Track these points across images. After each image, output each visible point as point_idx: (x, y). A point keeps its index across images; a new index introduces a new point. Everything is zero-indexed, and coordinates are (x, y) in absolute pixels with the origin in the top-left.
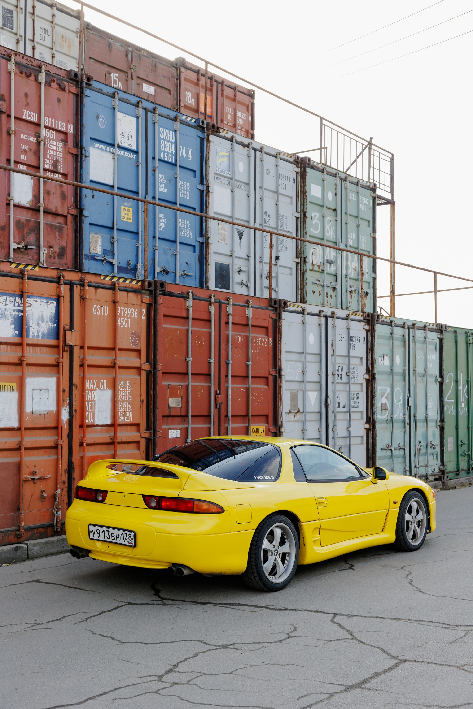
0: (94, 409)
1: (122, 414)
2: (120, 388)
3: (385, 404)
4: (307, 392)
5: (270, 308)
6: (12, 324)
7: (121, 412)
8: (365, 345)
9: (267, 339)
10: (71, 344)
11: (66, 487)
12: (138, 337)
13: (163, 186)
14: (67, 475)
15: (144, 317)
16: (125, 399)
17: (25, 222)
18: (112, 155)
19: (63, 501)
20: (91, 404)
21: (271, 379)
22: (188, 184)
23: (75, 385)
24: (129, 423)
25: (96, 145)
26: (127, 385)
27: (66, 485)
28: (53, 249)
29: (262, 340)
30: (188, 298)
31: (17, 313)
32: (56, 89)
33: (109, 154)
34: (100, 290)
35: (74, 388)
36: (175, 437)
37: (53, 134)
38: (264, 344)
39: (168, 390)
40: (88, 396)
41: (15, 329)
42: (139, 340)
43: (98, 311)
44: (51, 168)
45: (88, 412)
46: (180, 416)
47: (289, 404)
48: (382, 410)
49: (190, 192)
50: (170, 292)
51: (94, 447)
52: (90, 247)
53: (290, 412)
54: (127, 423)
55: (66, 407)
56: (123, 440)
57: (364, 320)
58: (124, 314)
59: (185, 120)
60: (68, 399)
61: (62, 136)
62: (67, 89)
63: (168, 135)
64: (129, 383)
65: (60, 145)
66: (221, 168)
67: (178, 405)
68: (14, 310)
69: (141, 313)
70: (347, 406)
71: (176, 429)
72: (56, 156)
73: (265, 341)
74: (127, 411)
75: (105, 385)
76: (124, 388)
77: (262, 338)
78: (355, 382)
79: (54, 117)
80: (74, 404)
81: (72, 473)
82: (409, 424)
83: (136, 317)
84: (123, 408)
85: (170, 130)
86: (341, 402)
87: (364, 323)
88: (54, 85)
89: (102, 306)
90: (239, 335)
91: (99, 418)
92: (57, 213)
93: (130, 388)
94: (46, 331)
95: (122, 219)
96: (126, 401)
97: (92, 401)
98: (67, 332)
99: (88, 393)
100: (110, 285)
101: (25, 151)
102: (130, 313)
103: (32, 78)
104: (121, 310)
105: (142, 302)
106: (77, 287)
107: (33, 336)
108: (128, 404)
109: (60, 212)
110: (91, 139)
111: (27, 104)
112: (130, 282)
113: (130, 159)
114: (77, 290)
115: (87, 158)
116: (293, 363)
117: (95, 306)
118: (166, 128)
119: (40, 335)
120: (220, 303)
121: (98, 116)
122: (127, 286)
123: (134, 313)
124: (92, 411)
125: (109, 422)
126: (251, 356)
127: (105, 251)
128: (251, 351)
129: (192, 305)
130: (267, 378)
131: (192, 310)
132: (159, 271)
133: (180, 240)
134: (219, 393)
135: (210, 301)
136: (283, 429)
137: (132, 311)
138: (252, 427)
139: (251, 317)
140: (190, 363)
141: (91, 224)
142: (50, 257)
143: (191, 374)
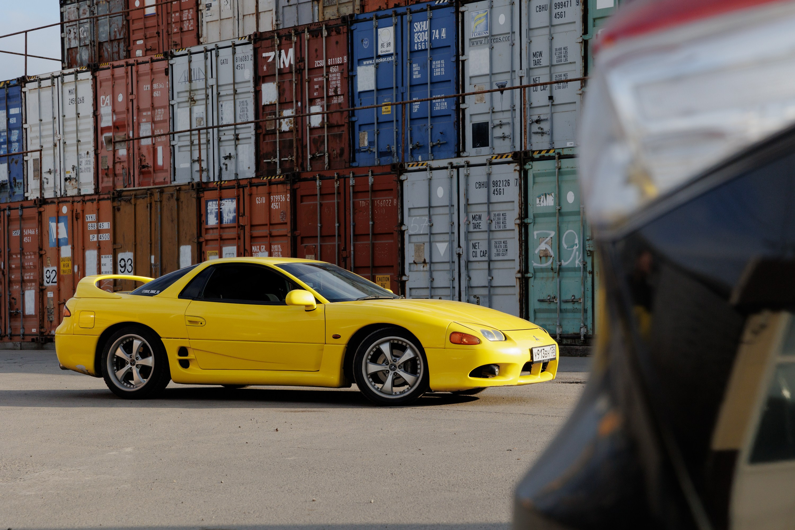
2: (274, 250)
3: (546, 250)
4: (433, 244)
5: (393, 172)
6: (215, 217)
8: (518, 188)
9: (391, 199)
10: (242, 225)
12: (285, 214)
13: (417, 73)
15: (289, 199)
17: (316, 138)
18: (373, 65)
21: (396, 234)
22: (443, 62)
23: (246, 250)
25: (365, 63)
26: (278, 248)
28: (335, 152)
29: (386, 202)
30: (317, 179)
31: (217, 210)
32: (335, 35)
33: (371, 66)
34: (260, 188)
35: (246, 252)
37: (337, 68)
38: (388, 204)
39: (305, 250)
41: (217, 219)
42: (285, 216)
43: (259, 201)
44: (333, 94)
47: (414, 255)
48: (540, 257)
49: (445, 68)
50: (304, 178)
52: (360, 142)
53: (415, 263)
57: (516, 161)
58: (276, 200)
59: (438, 4)
61: (342, 67)
62: (342, 32)
63: (422, 26)
64: (279, 246)
65: (339, 75)
66: (478, 31)
68: (216, 209)
69: (286, 198)
70: (487, 255)
72: (336, 84)
73: (389, 202)
75: (264, 248)
76: (277, 250)
77: (386, 200)
78: (501, 229)
79: (334, 57)
82: (592, 273)
83: (284, 201)
85: (423, 21)
86: (478, 251)
87: (516, 164)
88: (334, 33)
89: (261, 198)
90: (364, 201)
92: (338, 125)
93: (280, 250)
94: (231, 218)
95: (383, 114)
98: (240, 217)
99: (254, 254)
100: (266, 182)
101: (317, 89)
102: (279, 198)
103: (320, 36)
104: (274, 197)
105: (287, 189)
106: (246, 188)
107: (225, 222)
109: (340, 123)
110: (359, 60)
111: (317, 56)
112: (279, 178)
113: (389, 62)
114: (246, 190)
115: (356, 76)
116: (418, 218)
117: (257, 198)
118: (419, 22)
119: (229, 221)
120: (345, 178)
121: (362, 41)
122: (277, 180)
126: (370, 217)
127: (371, 143)
128: (370, 213)
129: (321, 185)
130: (392, 233)
131: (320, 189)
132: (411, 148)
133: (433, 115)
134: (345, 249)
135: (334, 178)
136: (404, 278)
137: (281, 197)
138: (377, 276)
139: (370, 184)
140: (319, 228)
141: (360, 126)
142: (334, 158)
143: (321, 236)
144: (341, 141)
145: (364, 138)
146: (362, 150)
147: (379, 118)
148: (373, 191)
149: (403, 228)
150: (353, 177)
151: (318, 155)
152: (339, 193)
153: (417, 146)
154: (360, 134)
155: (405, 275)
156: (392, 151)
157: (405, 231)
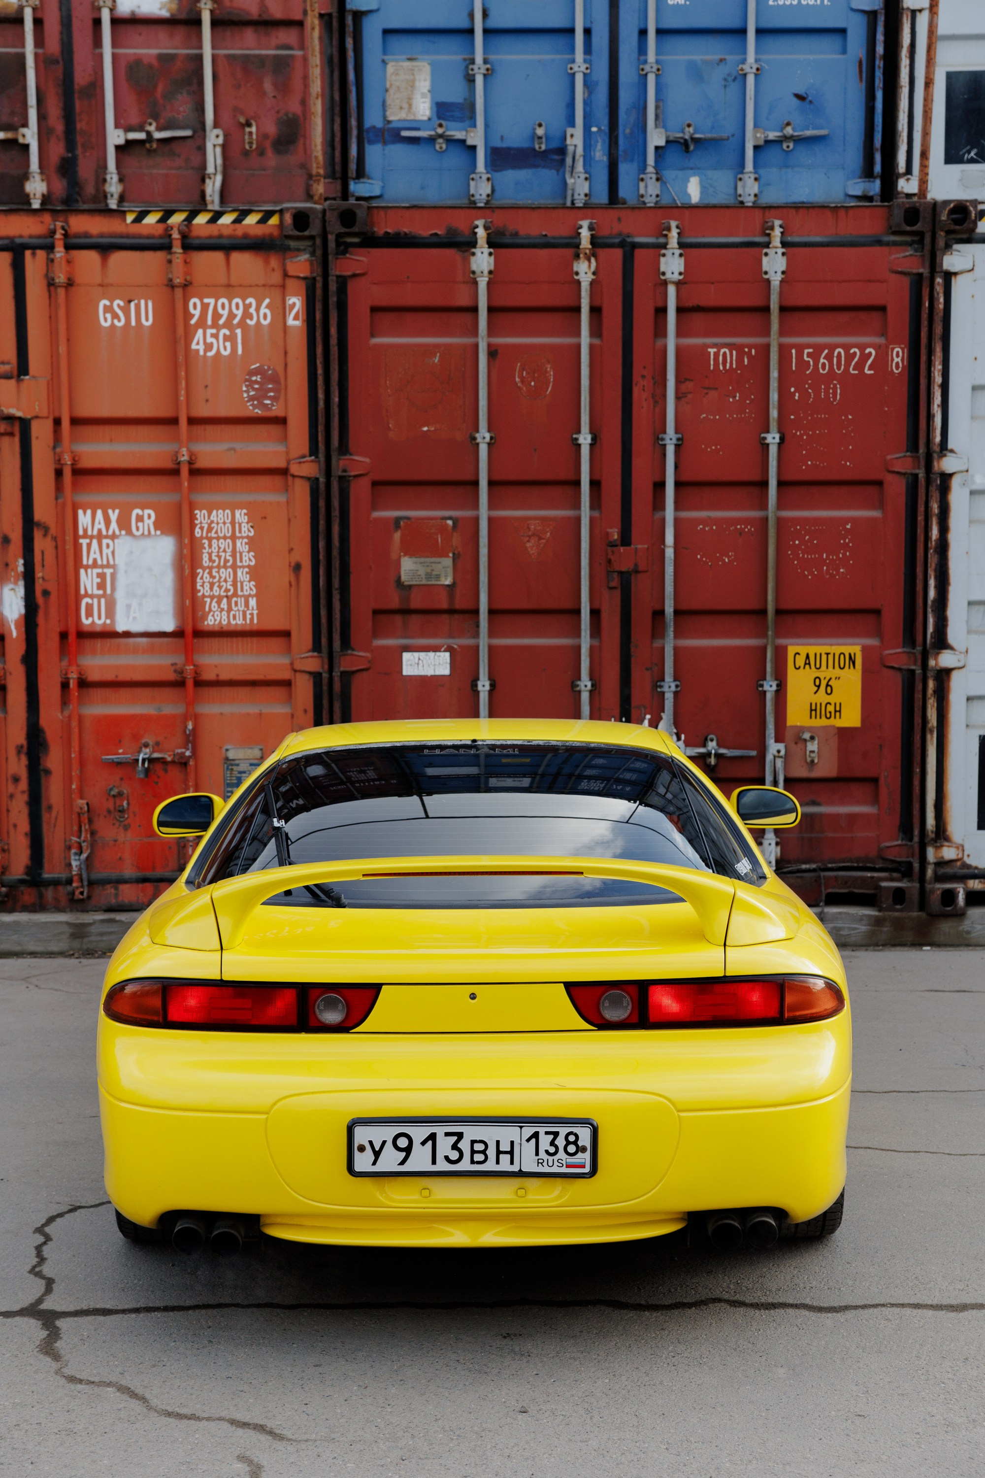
0: (113, 589)
1: (219, 603)
2: (210, 529)
5: (892, 238)
7: (212, 597)
9: (877, 348)
10: (19, 414)
11: (23, 792)
12: (274, 379)
14: (24, 761)
15: (296, 318)
16: (226, 561)
17: (155, 63)
19: (15, 826)
20: (102, 576)
21: (896, 488)
23: (39, 524)
24: (247, 628)
26: (233, 523)
27: (24, 785)
28: (254, 129)
29: (850, 357)
30: (473, 244)
34: (117, 258)
35: (38, 535)
36: (430, 672)
38: (860, 366)
39: (397, 536)
40: (91, 553)
42: (277, 390)
43: (115, 316)
45: (92, 597)
46: (451, 612)
50: (397, 235)
51: (124, 692)
52: (389, 102)
54: (239, 628)
55: (16, 583)
56: (224, 676)
58: (217, 316)
60: (21, 561)
64: (241, 515)
67: (438, 577)
69: (281, 311)
71: (436, 649)
73: (865, 357)
74: (235, 594)
75: (149, 522)
76: (226, 530)
77: (847, 347)
80: (39, 574)
81: (39, 758)
83: (265, 323)
84: (220, 587)
89: (130, 301)
90: (731, 347)
91: (132, 615)
92: (265, 17)
93: (246, 530)
96: (234, 567)
97: (102, 567)
98: (2, 381)
99: (89, 546)
100: (161, 237)
102: (239, 313)
104: (205, 307)
105: (286, 275)
106: (34, 254)
108: (242, 575)
112: (237, 221)
114: (34, 264)
117: (106, 302)
120: (629, 249)
122: (226, 232)
123: (258, 310)
124: (104, 595)
125: (168, 625)
126: (774, 413)
127: (442, 110)
128: (774, 396)
129: (492, 268)
130: (879, 483)
131: (489, 283)
132: (662, 143)
133: (767, 24)
134: (626, 539)
135: (577, 246)
136: (946, 659)
137: (247, 307)
138: (791, 650)
139: (776, 279)
140: (483, 450)
141: (387, 32)
142: (246, 154)
143: (491, 483)
144: (283, 88)
145: (412, 85)
146: (405, 133)
147: (492, 13)
148: (783, 309)
149: (948, 464)
150: (681, 245)
151: (158, 135)
152: (595, 310)
153: (693, 139)
154: (390, 68)
155: (952, 648)
156: (562, 151)
157: (951, 475)
